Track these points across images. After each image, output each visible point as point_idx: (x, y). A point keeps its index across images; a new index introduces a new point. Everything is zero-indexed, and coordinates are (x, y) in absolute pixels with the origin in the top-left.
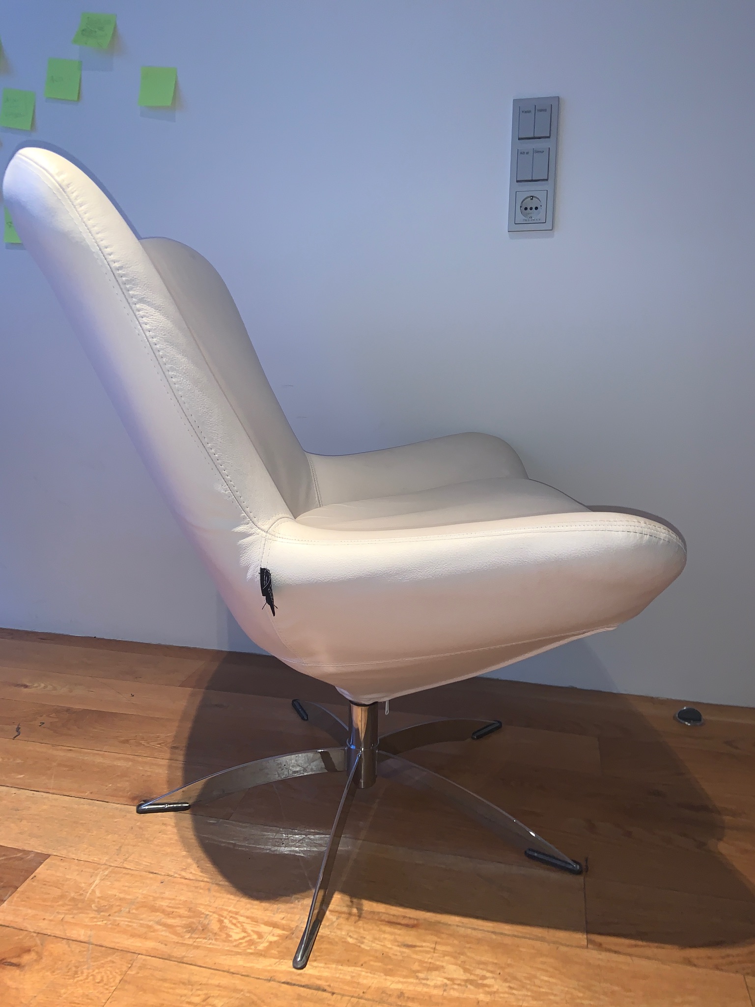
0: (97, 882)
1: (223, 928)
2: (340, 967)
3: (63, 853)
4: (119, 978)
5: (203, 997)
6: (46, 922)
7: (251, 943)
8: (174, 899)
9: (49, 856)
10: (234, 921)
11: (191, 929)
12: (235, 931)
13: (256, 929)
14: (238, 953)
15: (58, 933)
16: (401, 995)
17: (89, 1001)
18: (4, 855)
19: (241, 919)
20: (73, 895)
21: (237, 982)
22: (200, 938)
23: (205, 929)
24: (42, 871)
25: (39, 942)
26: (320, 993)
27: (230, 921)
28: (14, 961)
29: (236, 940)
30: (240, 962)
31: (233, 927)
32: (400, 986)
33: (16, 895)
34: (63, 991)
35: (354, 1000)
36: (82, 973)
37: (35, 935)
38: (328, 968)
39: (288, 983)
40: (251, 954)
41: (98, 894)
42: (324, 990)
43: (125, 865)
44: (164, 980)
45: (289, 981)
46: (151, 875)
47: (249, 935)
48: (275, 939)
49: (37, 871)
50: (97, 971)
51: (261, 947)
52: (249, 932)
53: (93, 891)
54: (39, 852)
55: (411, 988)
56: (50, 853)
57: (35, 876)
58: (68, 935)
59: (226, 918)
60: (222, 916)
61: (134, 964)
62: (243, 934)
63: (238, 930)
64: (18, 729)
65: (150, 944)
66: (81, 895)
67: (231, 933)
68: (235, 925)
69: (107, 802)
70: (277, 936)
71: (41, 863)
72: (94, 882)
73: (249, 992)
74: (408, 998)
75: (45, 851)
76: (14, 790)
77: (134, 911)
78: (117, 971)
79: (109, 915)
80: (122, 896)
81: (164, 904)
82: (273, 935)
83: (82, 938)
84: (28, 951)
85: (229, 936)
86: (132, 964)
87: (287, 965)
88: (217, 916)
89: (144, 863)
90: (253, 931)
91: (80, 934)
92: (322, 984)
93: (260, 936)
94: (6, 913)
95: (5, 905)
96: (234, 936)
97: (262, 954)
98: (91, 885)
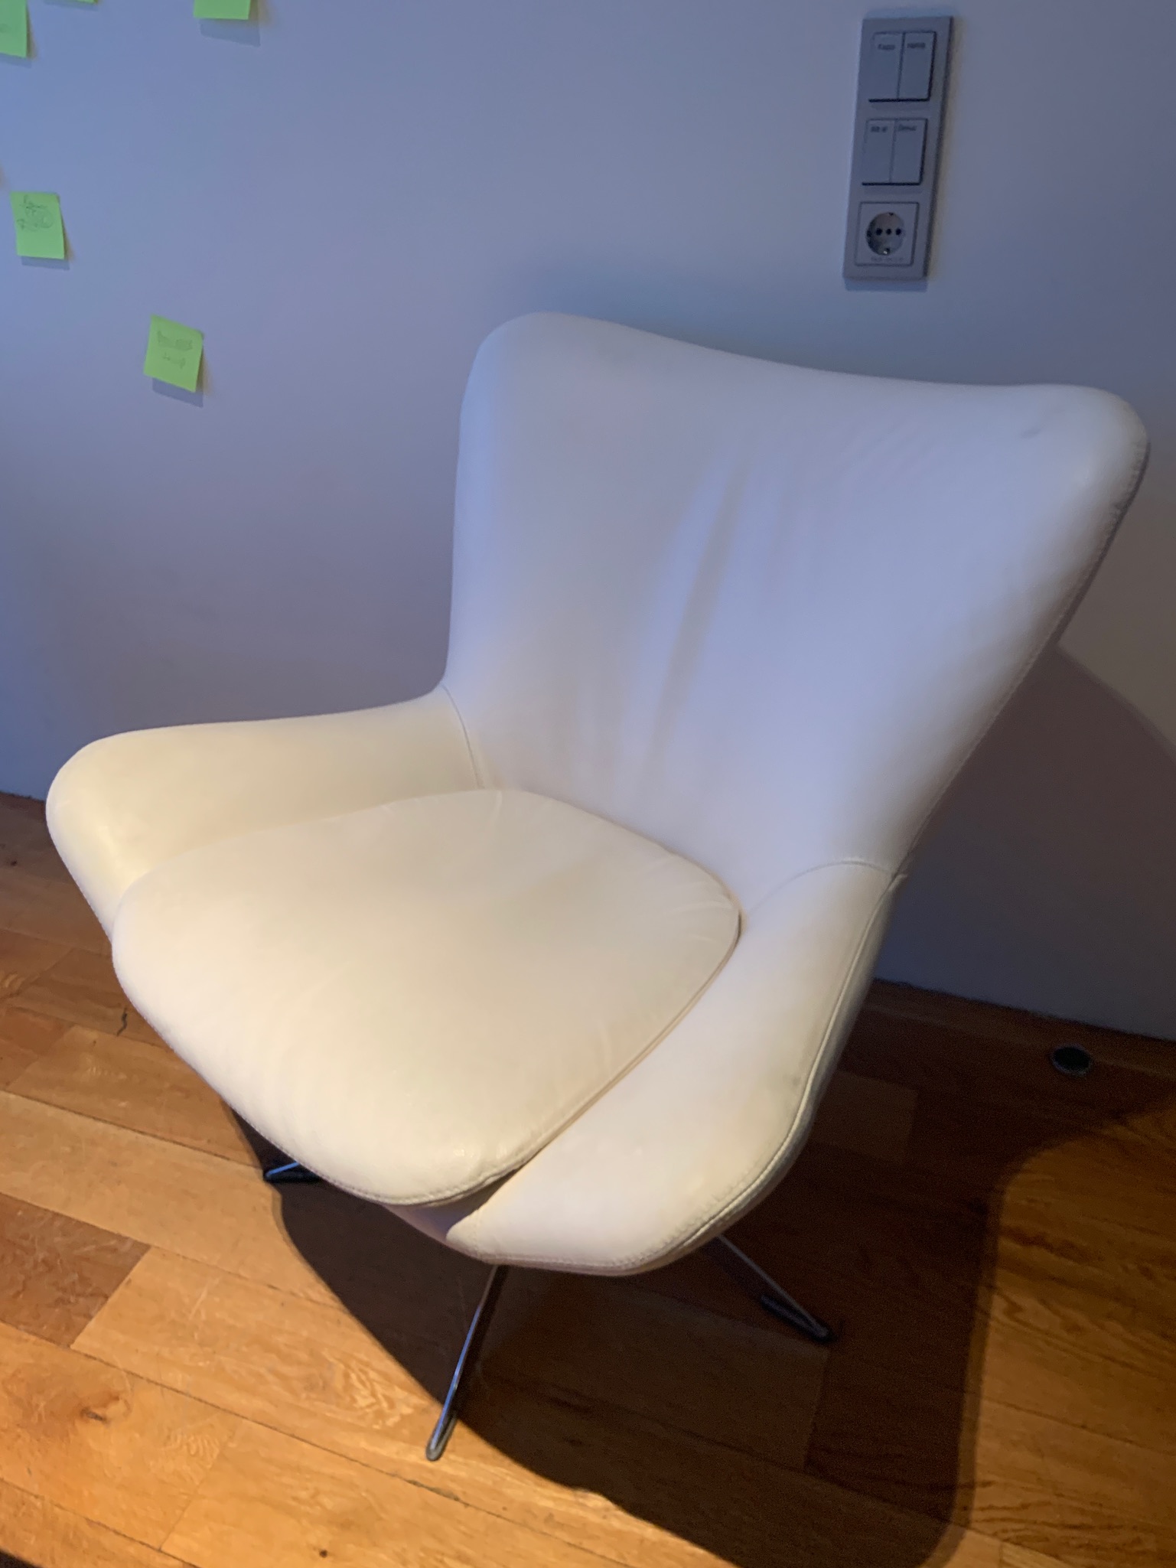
0: (204, 1295)
1: (348, 1387)
2: (482, 1465)
3: (167, 1244)
4: (219, 1451)
5: (312, 1492)
6: (138, 1355)
7: (380, 1415)
8: (294, 1334)
9: (146, 1248)
10: (363, 1377)
11: (311, 1387)
12: (362, 1393)
13: (387, 1393)
14: (361, 1429)
15: (153, 1376)
16: (549, 1518)
17: (181, 1482)
18: (95, 1241)
19: (373, 1375)
20: (173, 1315)
21: (355, 1474)
22: (318, 1400)
23: (326, 1386)
24: (139, 1273)
25: (128, 1385)
26: (452, 1502)
27: (359, 1378)
28: (99, 1412)
29: (362, 1408)
30: (362, 1444)
31: (360, 1386)
32: (550, 1504)
33: (106, 1308)
34: (152, 1463)
35: (492, 1518)
36: (176, 1440)
37: (125, 1375)
38: (468, 1465)
39: (415, 1483)
40: (378, 1432)
42: (457, 1499)
43: (242, 1273)
44: (270, 1461)
45: (417, 1479)
46: (270, 1291)
47: (378, 1402)
49: (132, 1273)
50: (192, 1438)
51: (391, 1422)
52: (380, 1396)
53: (198, 1312)
54: (137, 1239)
55: (563, 1508)
56: (150, 1242)
57: (131, 1281)
58: (163, 1379)
59: (353, 1371)
60: (350, 1368)
61: (237, 1432)
62: (372, 1400)
63: (365, 1392)
64: (124, 1017)
65: (258, 1404)
66: (183, 1316)
67: (356, 1397)
68: (363, 1383)
69: (228, 1159)
70: (413, 1407)
71: (138, 1259)
72: (200, 1296)
73: (367, 1491)
74: (558, 1523)
75: (145, 1241)
76: (112, 1130)
77: (244, 1349)
78: (216, 1440)
79: (214, 1352)
80: (231, 1322)
81: (280, 1340)
82: (408, 1405)
83: (179, 1386)
84: (117, 1399)
85: (354, 1400)
86: (234, 1433)
87: (416, 1456)
88: (343, 1367)
89: (263, 1270)
90: (385, 1396)
91: (177, 1378)
92: (456, 1488)
93: (392, 1404)
94: (93, 1337)
95: (92, 1325)
96: (362, 1402)
97: (390, 1434)
98: (195, 1300)
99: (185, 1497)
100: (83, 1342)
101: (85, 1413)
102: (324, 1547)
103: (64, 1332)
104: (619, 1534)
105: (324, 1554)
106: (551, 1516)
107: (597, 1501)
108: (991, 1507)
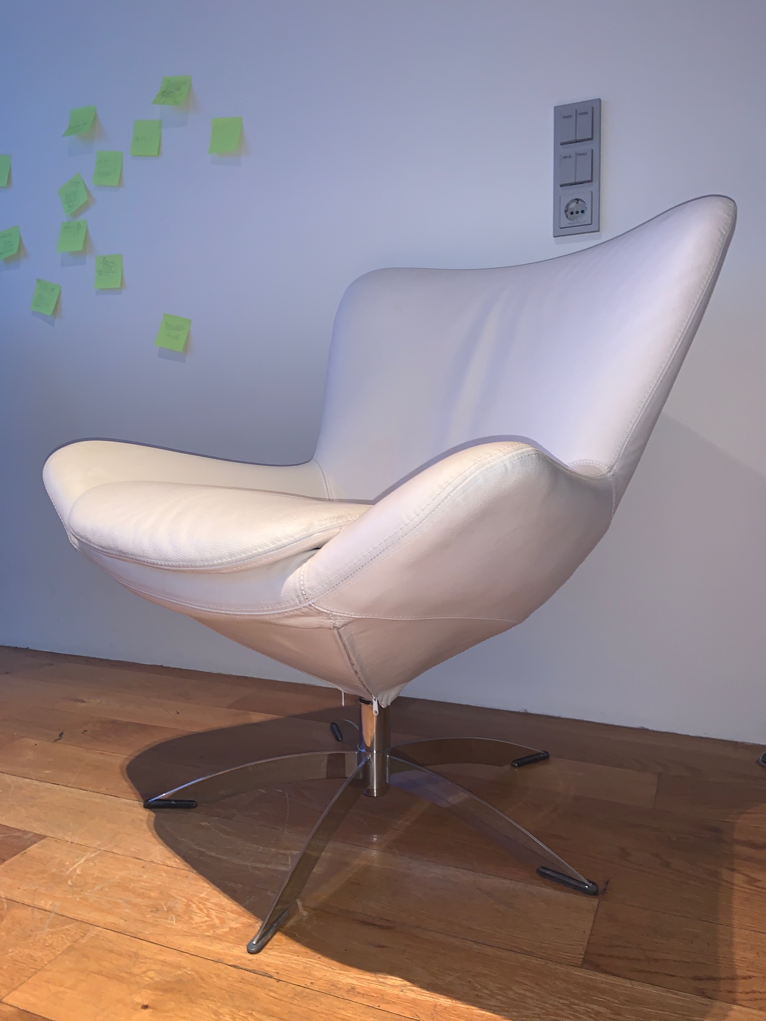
0: (82, 862)
1: (188, 911)
2: (296, 957)
3: (60, 835)
4: (69, 944)
5: (144, 969)
6: (20, 890)
7: (213, 926)
8: (149, 882)
9: (44, 837)
10: (201, 906)
11: (156, 909)
12: (199, 915)
13: (219, 915)
14: (194, 935)
15: (27, 901)
17: (32, 961)
18: (4, 833)
19: (209, 905)
20: (54, 870)
21: (183, 960)
22: (161, 918)
23: (169, 910)
24: (33, 849)
25: (5, 906)
26: (266, 979)
27: (198, 907)
29: (196, 923)
30: (192, 944)
31: (198, 911)
33: (2, 866)
34: (10, 950)
37: (5, 900)
38: (282, 957)
39: (235, 966)
40: (209, 936)
41: (78, 872)
42: (271, 977)
43: (114, 851)
44: (111, 951)
45: (237, 964)
46: (135, 860)
47: (212, 920)
48: (237, 926)
49: (28, 849)
50: (50, 936)
51: (220, 931)
52: (213, 917)
53: (75, 870)
54: (38, 833)
56: (47, 835)
57: (26, 853)
58: (35, 903)
59: (194, 903)
60: (191, 901)
61: (88, 934)
62: (207, 919)
63: (202, 914)
64: (61, 735)
65: (110, 919)
66: (62, 871)
67: (194, 917)
68: (201, 910)
69: (119, 797)
70: (241, 924)
71: (35, 842)
72: (78, 862)
73: (192, 970)
74: (359, 993)
75: (43, 833)
76: (36, 782)
77: (107, 889)
78: (69, 938)
79: (82, 891)
80: (100, 875)
81: (138, 885)
82: (237, 922)
83: (48, 908)
85: (191, 918)
86: (86, 934)
87: (241, 951)
88: (186, 901)
89: (132, 850)
90: (217, 917)
91: (47, 904)
92: (271, 970)
93: (223, 921)
96: (197, 919)
97: (219, 939)
98: (74, 864)
99: (33, 970)
102: (146, 1003)
104: (414, 1001)
105: (145, 1007)
106: (353, 988)
107: (397, 981)
108: (754, 992)
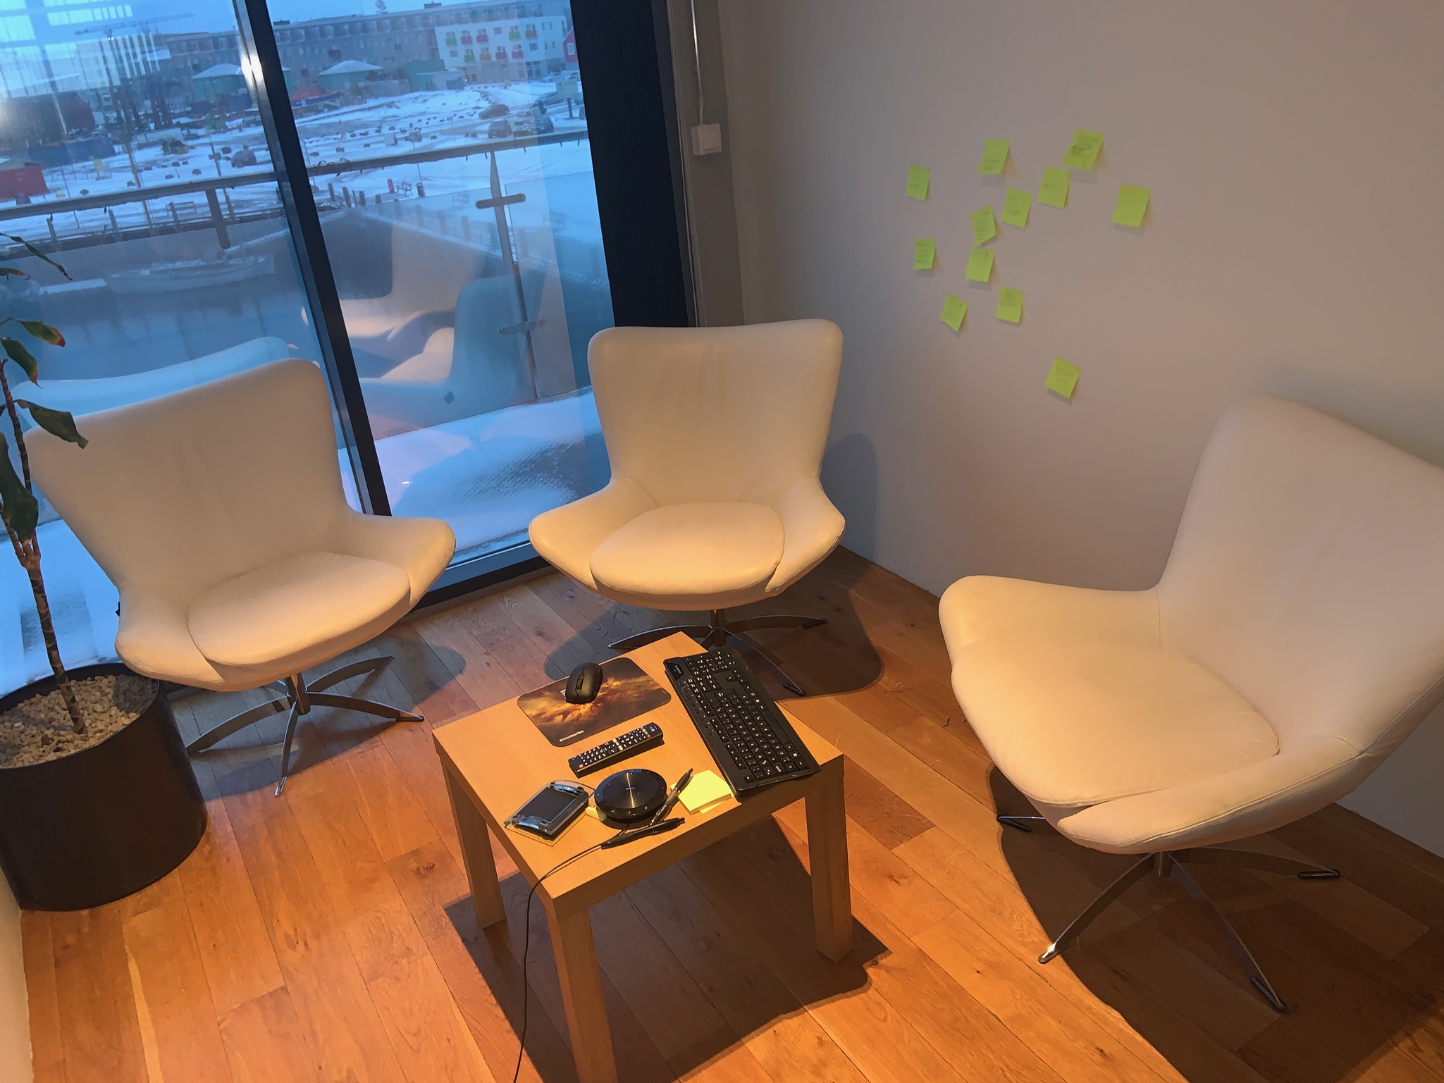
0: (955, 855)
1: (1011, 918)
2: (1065, 975)
3: (943, 827)
4: (944, 916)
5: (981, 948)
6: (919, 866)
7: (1022, 935)
8: (992, 887)
9: (935, 825)
10: (1019, 918)
11: (993, 910)
12: (1017, 923)
13: (1028, 929)
14: (1012, 937)
15: (923, 876)
16: (1090, 1008)
17: (925, 919)
18: (912, 813)
19: (1023, 919)
20: (938, 856)
21: (1002, 951)
22: (995, 917)
23: (1000, 913)
24: (927, 834)
25: (912, 875)
26: (1044, 982)
27: (1017, 918)
28: (897, 879)
30: (1009, 942)
31: (1017, 921)
32: (1091, 1003)
33: (910, 842)
34: (914, 908)
35: (1061, 996)
36: (927, 903)
37: (911, 870)
38: (1058, 973)
39: (1029, 967)
40: (1019, 941)
41: (952, 863)
42: (1047, 982)
43: (975, 853)
44: (965, 929)
45: (1031, 966)
46: (987, 866)
47: (1023, 930)
48: (1036, 940)
49: (925, 832)
50: (935, 906)
51: (1026, 940)
52: (1025, 928)
53: (950, 860)
54: (930, 820)
55: (1096, 1007)
57: (923, 836)
58: (928, 879)
59: (1016, 914)
60: (1014, 912)
61: (954, 912)
62: (1021, 929)
64: (949, 720)
65: (967, 906)
66: (943, 859)
69: (982, 804)
70: (1039, 940)
71: (929, 828)
72: (953, 854)
73: (1006, 959)
74: (1092, 1011)
75: (933, 822)
76: (931, 770)
77: (967, 883)
78: (945, 911)
79: (953, 879)
80: (964, 871)
81: (985, 887)
82: (1037, 938)
83: (934, 885)
84: (906, 877)
85: (1012, 924)
87: (1033, 958)
88: (1011, 910)
89: (986, 857)
91: (934, 881)
92: (1049, 979)
93: (1029, 934)
94: (901, 850)
95: (902, 846)
96: (1015, 927)
97: (1024, 945)
98: (950, 855)
99: (925, 925)
100: (896, 850)
101: (891, 877)
102: (979, 969)
103: (890, 844)
104: (1121, 1030)
105: (978, 972)
107: (1118, 1015)
